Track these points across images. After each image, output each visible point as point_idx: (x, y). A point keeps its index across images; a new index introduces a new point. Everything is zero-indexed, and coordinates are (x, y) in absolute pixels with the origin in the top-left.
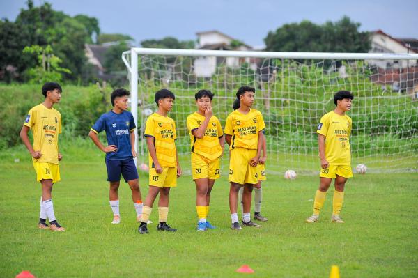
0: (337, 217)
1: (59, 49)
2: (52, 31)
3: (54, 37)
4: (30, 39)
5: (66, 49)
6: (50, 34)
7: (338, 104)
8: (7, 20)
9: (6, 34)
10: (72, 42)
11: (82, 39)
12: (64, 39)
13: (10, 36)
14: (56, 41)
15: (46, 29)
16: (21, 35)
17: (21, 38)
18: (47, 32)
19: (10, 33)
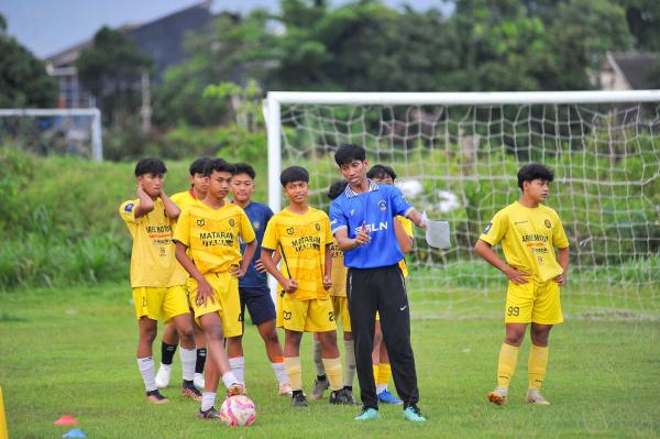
0: (536, 394)
1: (524, 69)
2: (510, 28)
3: (513, 43)
4: (459, 48)
5: (540, 68)
6: (505, 36)
7: (525, 188)
8: (408, 8)
9: (404, 40)
10: (556, 51)
11: (578, 43)
12: (538, 45)
13: (416, 45)
14: (520, 51)
15: (495, 23)
16: (440, 40)
17: (440, 47)
18: (497, 30)
19: (414, 38)
